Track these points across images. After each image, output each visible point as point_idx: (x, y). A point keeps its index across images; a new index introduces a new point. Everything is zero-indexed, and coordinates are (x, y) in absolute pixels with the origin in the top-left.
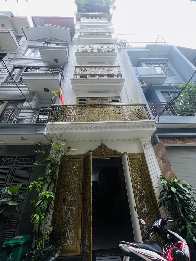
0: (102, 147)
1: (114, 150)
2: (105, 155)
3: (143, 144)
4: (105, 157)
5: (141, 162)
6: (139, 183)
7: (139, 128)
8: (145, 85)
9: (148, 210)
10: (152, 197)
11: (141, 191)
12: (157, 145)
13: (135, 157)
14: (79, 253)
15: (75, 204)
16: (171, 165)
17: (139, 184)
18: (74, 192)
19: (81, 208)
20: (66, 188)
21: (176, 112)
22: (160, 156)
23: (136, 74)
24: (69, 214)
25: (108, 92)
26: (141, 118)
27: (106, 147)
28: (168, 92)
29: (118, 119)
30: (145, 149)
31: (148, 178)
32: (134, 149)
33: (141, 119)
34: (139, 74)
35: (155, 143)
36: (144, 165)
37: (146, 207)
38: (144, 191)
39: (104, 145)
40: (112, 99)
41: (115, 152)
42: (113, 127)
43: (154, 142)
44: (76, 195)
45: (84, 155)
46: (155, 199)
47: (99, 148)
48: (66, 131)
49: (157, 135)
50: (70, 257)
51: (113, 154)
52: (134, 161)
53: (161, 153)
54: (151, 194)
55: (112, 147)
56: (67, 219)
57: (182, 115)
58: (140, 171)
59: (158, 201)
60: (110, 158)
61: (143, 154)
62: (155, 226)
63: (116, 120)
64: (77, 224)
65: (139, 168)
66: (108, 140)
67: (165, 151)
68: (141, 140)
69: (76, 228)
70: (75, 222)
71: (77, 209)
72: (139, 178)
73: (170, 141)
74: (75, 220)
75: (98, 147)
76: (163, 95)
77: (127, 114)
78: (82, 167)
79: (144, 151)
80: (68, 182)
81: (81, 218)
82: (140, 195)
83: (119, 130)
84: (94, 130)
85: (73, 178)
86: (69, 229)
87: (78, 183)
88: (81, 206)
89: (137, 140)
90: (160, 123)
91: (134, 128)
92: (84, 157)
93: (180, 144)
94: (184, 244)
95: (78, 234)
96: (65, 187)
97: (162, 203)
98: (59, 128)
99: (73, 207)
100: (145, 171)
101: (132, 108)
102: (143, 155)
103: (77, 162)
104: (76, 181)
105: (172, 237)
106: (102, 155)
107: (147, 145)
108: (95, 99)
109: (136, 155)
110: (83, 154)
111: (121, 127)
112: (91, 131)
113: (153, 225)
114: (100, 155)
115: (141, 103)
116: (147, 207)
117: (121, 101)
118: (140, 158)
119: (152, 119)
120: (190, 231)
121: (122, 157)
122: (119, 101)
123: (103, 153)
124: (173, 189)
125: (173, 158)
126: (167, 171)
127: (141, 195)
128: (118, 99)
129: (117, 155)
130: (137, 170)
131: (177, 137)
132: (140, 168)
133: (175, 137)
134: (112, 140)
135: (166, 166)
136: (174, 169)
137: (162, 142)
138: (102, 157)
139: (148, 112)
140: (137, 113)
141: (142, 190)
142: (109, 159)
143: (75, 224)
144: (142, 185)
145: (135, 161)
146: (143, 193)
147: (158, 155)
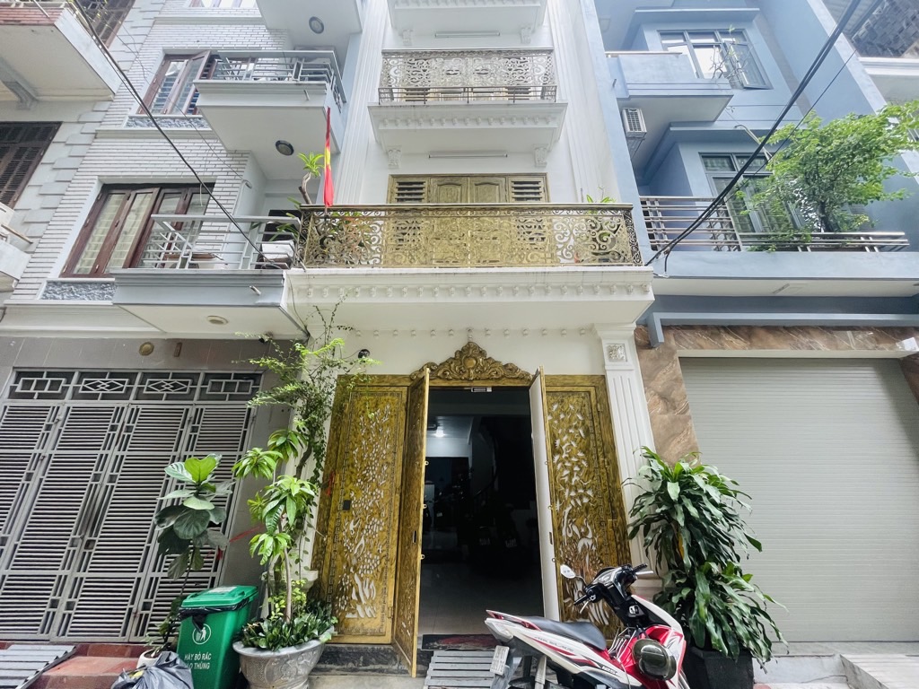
0: (469, 352)
1: (506, 365)
2: (476, 379)
3: (605, 346)
4: (476, 383)
5: (594, 404)
6: (579, 466)
7: (595, 293)
8: (644, 129)
9: (594, 543)
10: (613, 508)
11: (581, 491)
12: (652, 351)
13: (575, 389)
14: (387, 639)
15: (377, 516)
16: (690, 417)
17: (578, 473)
18: (377, 486)
19: (396, 529)
20: (352, 473)
21: (739, 239)
22: (660, 388)
23: (614, 85)
24: (362, 541)
25: (502, 154)
26: (605, 257)
27: (482, 353)
28: (728, 157)
29: (525, 261)
30: (609, 365)
31: (610, 456)
32: (573, 362)
33: (607, 260)
34: (624, 84)
35: (649, 344)
36: (601, 415)
37: (590, 535)
38: (590, 493)
39: (476, 347)
40: (515, 183)
41: (511, 370)
42: (504, 288)
43: (645, 341)
44: (382, 494)
45: (410, 377)
46: (622, 514)
47: (458, 355)
48: (350, 300)
49: (658, 317)
50: (363, 646)
51: (503, 376)
52: (571, 400)
53: (661, 382)
54: (610, 501)
55: (501, 352)
56: (355, 555)
57: (761, 249)
58: (587, 432)
59: (630, 520)
60: (493, 388)
61: (604, 377)
62: (600, 585)
63: (520, 263)
64: (383, 570)
65: (583, 424)
66: (488, 332)
67: (680, 372)
68: (599, 334)
69: (381, 576)
70: (378, 563)
71: (384, 530)
72: (580, 454)
73: (703, 339)
74: (378, 558)
75: (456, 353)
76: (706, 166)
77: (560, 243)
78: (402, 414)
79: (605, 371)
80: (359, 456)
81: (395, 554)
82: (576, 502)
83: (527, 299)
84: (440, 299)
85: (374, 443)
86: (361, 579)
87: (390, 460)
88: (397, 525)
89: (588, 333)
90: (671, 277)
91: (578, 293)
92: (409, 384)
93: (735, 348)
94: (671, 632)
95: (384, 592)
96: (350, 468)
97: (642, 527)
98: (326, 287)
99: (373, 525)
100: (601, 434)
101: (580, 223)
102: (600, 383)
103: (387, 397)
104: (384, 452)
105: (641, 613)
106: (465, 379)
107: (619, 351)
108: (454, 181)
109: (579, 381)
110: (407, 373)
111: (533, 288)
112: (432, 300)
113: (595, 582)
114: (461, 379)
115: (617, 202)
116: (594, 535)
117: (546, 190)
118: (589, 392)
119: (644, 261)
121: (529, 387)
122: (541, 190)
123: (472, 372)
124: (673, 490)
125: (703, 396)
126: (674, 436)
127: (579, 503)
128: (537, 183)
129: (517, 381)
130: (576, 427)
131: (730, 327)
132: (588, 423)
133: (724, 327)
134: (505, 333)
135: (674, 421)
136: (698, 431)
137: (673, 343)
138: (468, 385)
139: (635, 237)
140: (594, 240)
141: (585, 489)
142: (489, 390)
143: (380, 569)
144: (588, 473)
145: (574, 400)
146: (588, 496)
147: (652, 384)
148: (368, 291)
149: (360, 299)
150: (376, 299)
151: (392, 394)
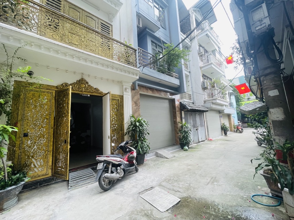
0: (81, 82)
1: (95, 88)
2: (84, 91)
3: (124, 88)
4: (84, 93)
5: (120, 103)
6: (114, 119)
7: (126, 73)
8: (141, 26)
9: (116, 138)
10: (122, 129)
11: (114, 125)
12: (134, 91)
13: (115, 98)
15: (43, 137)
16: (140, 108)
17: (114, 121)
18: (42, 127)
19: (52, 141)
20: (28, 122)
21: (156, 68)
22: (135, 101)
23: (136, 5)
24: (35, 147)
25: (97, 8)
26: (129, 63)
27: (87, 83)
28: (156, 44)
29: (107, 56)
30: (125, 93)
31: (122, 116)
32: (116, 91)
33: (129, 64)
34: (139, 8)
35: (134, 89)
36: (121, 106)
37: (116, 136)
38: (116, 126)
39: (85, 81)
40: (102, 23)
41: (97, 90)
42: (100, 63)
43: (133, 88)
44: (45, 130)
45: (57, 87)
46: (124, 130)
47: (78, 82)
48: (28, 47)
49: (137, 82)
51: (94, 92)
52: (114, 101)
53: (136, 98)
54: (121, 127)
55: (94, 84)
56: (32, 152)
57: (159, 71)
58: (117, 110)
59: (125, 131)
60: (90, 95)
61: (123, 96)
62: (121, 146)
63: (105, 56)
64: (46, 155)
65: (117, 108)
66: (90, 76)
67: (139, 97)
68: (123, 84)
69: (46, 157)
70: (44, 153)
71: (46, 142)
72: (115, 116)
73: (145, 90)
74: (44, 151)
75: (77, 81)
76: (152, 44)
77: (117, 54)
78: (53, 101)
79: (123, 94)
80: (31, 116)
81: (52, 149)
82: (113, 128)
83: (107, 69)
84: (75, 60)
85: (39, 111)
86: (36, 160)
87: (48, 117)
88: (52, 139)
89: (120, 83)
90: (143, 73)
91: (121, 71)
92: (56, 90)
93: (150, 93)
94: (135, 152)
95: (48, 162)
96: (26, 120)
97: (128, 133)
98: (12, 36)
99: (41, 141)
100: (121, 111)
101: (123, 49)
102: (122, 97)
103: (45, 94)
104: (45, 114)
105: (129, 150)
106: (80, 91)
107: (127, 90)
109: (116, 96)
110: (56, 85)
111: (109, 66)
112: (71, 60)
113: (120, 145)
114: (79, 91)
115: (133, 46)
116: (117, 136)
117: (112, 31)
118: (119, 100)
119: (138, 67)
120: (139, 146)
121: (103, 96)
122: (110, 30)
123: (83, 89)
124: (138, 124)
125: (144, 103)
126: (136, 112)
127: (114, 128)
128: (109, 27)
129: (98, 94)
130: (115, 109)
131: (150, 88)
132: (118, 108)
133: (149, 88)
134: (95, 77)
135: (137, 108)
136: (141, 111)
137: (139, 90)
138: (81, 93)
139: (136, 59)
140: (126, 56)
141: (115, 125)
142: (89, 96)
143: (45, 155)
144: (116, 121)
145: (115, 101)
146: (116, 127)
147: (133, 99)
148: (40, 46)
149: (34, 49)
150: (43, 51)
151: (47, 92)
